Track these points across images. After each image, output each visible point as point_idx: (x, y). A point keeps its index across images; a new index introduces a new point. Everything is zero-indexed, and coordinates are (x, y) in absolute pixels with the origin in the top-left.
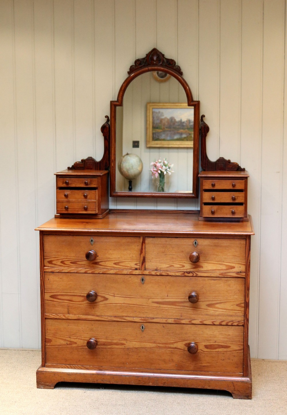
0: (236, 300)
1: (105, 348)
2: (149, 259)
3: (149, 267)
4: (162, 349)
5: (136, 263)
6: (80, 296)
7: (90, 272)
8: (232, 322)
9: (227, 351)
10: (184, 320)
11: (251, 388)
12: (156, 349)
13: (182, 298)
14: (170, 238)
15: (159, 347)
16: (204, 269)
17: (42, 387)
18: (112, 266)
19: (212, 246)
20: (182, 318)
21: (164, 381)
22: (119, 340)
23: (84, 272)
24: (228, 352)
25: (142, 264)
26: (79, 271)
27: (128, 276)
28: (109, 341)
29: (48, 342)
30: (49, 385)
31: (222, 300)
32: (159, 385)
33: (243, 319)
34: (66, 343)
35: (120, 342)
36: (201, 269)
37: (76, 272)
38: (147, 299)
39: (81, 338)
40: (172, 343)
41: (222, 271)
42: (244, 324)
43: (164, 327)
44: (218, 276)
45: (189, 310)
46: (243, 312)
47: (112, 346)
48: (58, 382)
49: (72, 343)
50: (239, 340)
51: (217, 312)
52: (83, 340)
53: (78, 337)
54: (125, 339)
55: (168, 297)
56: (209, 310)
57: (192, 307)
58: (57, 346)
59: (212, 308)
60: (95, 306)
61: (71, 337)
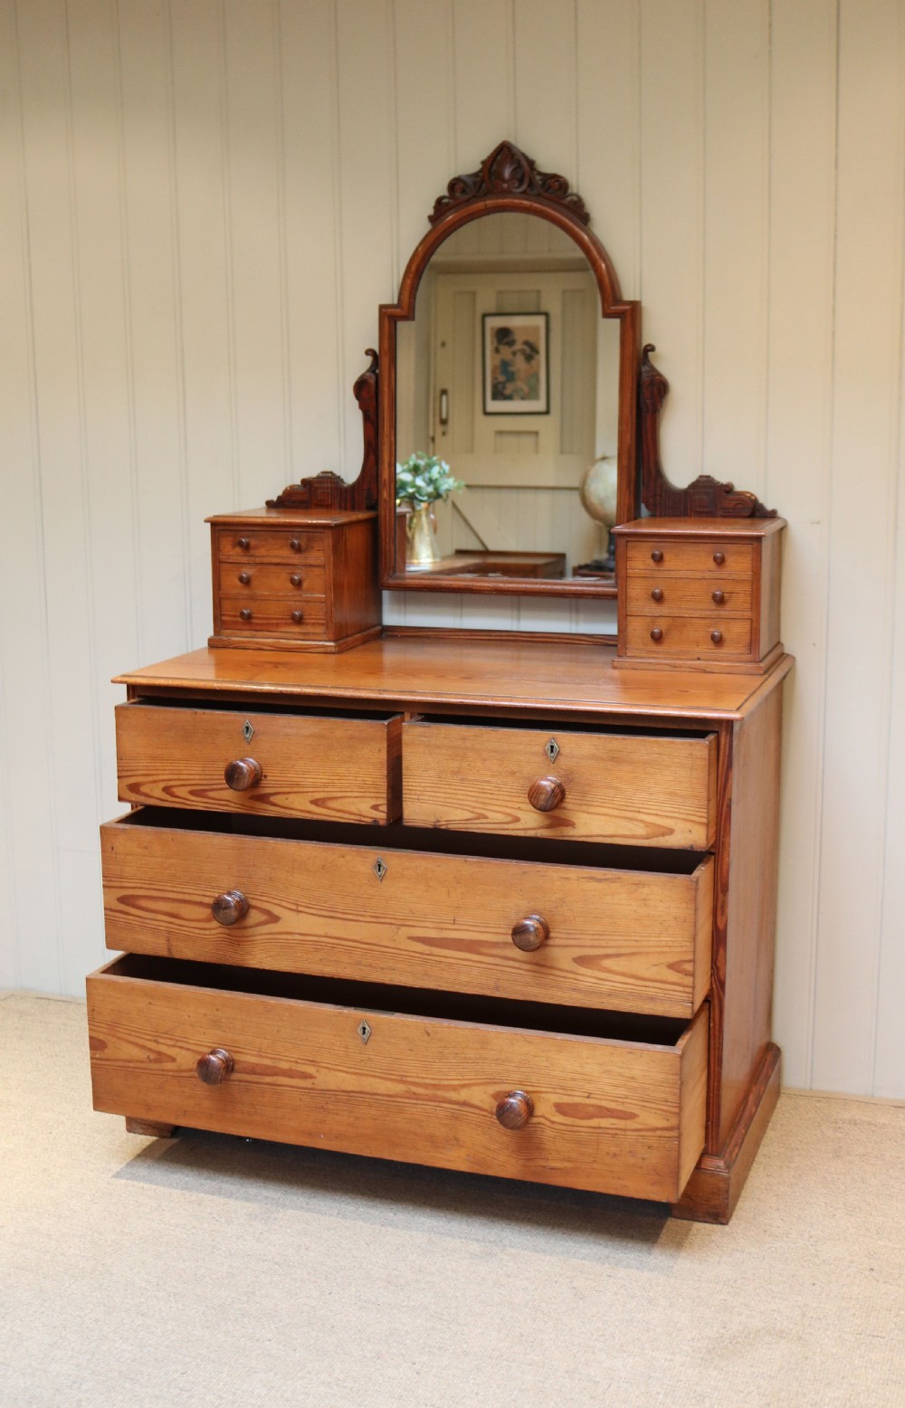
0: (668, 949)
1: (257, 1083)
4: (425, 1103)
6: (201, 903)
9: (625, 1130)
12: (407, 1101)
13: (499, 930)
15: (415, 1097)
16: (579, 830)
18: (305, 809)
22: (297, 1063)
24: (628, 1133)
28: (268, 1062)
29: (97, 1048)
31: (625, 947)
34: (145, 1057)
35: (298, 1069)
36: (570, 831)
38: (393, 927)
39: (186, 1045)
40: (455, 1088)
45: (522, 972)
46: (689, 990)
47: (279, 1078)
49: (161, 1057)
50: (664, 1094)
51: (607, 983)
52: (191, 1051)
53: (177, 1040)
54: (313, 1062)
55: (456, 927)
56: (583, 975)
57: (529, 963)
58: (121, 1064)
59: (592, 968)
60: (243, 937)
61: (160, 1040)
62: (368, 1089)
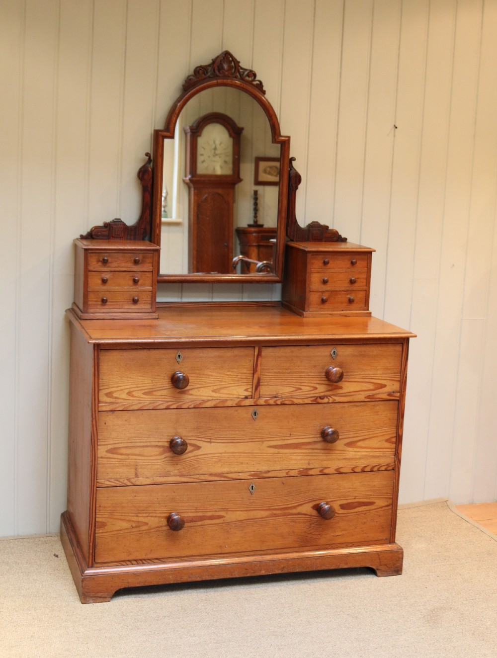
0: (386, 433)
1: (194, 526)
2: (266, 381)
3: (265, 393)
4: (280, 517)
5: (245, 387)
6: (157, 446)
7: (175, 406)
8: (378, 467)
9: (370, 510)
10: (313, 470)
11: (402, 558)
13: (310, 436)
14: (298, 347)
15: (275, 515)
16: (345, 390)
17: (92, 601)
18: (210, 395)
19: (356, 356)
20: (309, 467)
22: (216, 511)
23: (164, 408)
25: (256, 389)
26: (157, 406)
27: (234, 409)
28: (200, 514)
29: (100, 527)
30: (103, 596)
31: (367, 435)
32: (275, 573)
33: (394, 460)
34: (131, 525)
35: (217, 514)
36: (340, 391)
37: (151, 408)
38: (261, 442)
39: (154, 515)
40: (295, 507)
41: (368, 392)
42: (395, 467)
43: (283, 483)
44: (363, 400)
45: (321, 454)
46: (394, 450)
47: (205, 521)
48: (118, 589)
49: (139, 524)
50: (386, 491)
51: (359, 453)
52: (159, 517)
53: (150, 513)
54: (224, 509)
55: (290, 438)
56: (349, 451)
57: (324, 450)
58: (115, 533)
59: (353, 447)
60: (180, 460)
61: (140, 515)
62: (252, 517)
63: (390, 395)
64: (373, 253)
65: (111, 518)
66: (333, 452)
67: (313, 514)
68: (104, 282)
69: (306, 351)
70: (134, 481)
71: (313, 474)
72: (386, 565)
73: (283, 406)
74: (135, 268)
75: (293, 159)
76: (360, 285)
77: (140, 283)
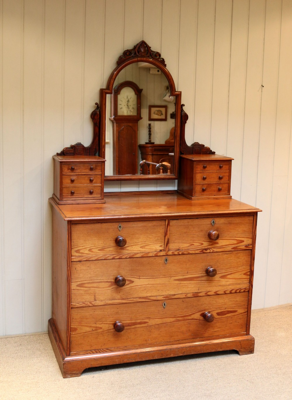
0: (244, 269)
1: (130, 329)
2: (172, 240)
3: (172, 248)
4: (181, 322)
5: (160, 245)
6: (107, 282)
7: (118, 257)
8: (240, 290)
9: (234, 315)
10: (201, 293)
11: (254, 344)
13: (200, 273)
14: (192, 219)
15: (178, 321)
16: (220, 245)
17: (69, 377)
18: (139, 250)
19: (226, 224)
20: (199, 291)
21: (183, 351)
22: (143, 319)
23: (111, 258)
25: (167, 245)
26: (107, 257)
27: (153, 258)
28: (133, 321)
29: (74, 331)
30: (76, 373)
31: (233, 271)
32: (179, 355)
33: (249, 285)
34: (92, 329)
35: (144, 321)
36: (217, 245)
37: (103, 259)
38: (170, 277)
39: (106, 323)
40: (190, 315)
41: (234, 245)
42: (249, 290)
43: (183, 302)
44: (230, 250)
45: (206, 284)
46: (249, 280)
47: (136, 325)
48: (85, 369)
49: (97, 328)
50: (244, 304)
51: (228, 282)
52: (109, 324)
53: (103, 322)
54: (148, 318)
55: (188, 274)
56: (222, 281)
57: (207, 281)
58: (83, 334)
59: (224, 279)
60: (121, 290)
61: (97, 323)
62: (164, 322)
63: (246, 246)
64: (232, 160)
65: (80, 325)
66: (213, 282)
67: (201, 319)
68: (72, 181)
69: (196, 222)
70: (94, 303)
71: (201, 296)
72: (244, 348)
73: (183, 255)
74: (91, 173)
75: (183, 105)
76: (225, 180)
77: (94, 182)
